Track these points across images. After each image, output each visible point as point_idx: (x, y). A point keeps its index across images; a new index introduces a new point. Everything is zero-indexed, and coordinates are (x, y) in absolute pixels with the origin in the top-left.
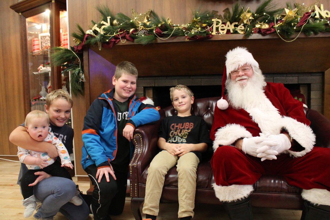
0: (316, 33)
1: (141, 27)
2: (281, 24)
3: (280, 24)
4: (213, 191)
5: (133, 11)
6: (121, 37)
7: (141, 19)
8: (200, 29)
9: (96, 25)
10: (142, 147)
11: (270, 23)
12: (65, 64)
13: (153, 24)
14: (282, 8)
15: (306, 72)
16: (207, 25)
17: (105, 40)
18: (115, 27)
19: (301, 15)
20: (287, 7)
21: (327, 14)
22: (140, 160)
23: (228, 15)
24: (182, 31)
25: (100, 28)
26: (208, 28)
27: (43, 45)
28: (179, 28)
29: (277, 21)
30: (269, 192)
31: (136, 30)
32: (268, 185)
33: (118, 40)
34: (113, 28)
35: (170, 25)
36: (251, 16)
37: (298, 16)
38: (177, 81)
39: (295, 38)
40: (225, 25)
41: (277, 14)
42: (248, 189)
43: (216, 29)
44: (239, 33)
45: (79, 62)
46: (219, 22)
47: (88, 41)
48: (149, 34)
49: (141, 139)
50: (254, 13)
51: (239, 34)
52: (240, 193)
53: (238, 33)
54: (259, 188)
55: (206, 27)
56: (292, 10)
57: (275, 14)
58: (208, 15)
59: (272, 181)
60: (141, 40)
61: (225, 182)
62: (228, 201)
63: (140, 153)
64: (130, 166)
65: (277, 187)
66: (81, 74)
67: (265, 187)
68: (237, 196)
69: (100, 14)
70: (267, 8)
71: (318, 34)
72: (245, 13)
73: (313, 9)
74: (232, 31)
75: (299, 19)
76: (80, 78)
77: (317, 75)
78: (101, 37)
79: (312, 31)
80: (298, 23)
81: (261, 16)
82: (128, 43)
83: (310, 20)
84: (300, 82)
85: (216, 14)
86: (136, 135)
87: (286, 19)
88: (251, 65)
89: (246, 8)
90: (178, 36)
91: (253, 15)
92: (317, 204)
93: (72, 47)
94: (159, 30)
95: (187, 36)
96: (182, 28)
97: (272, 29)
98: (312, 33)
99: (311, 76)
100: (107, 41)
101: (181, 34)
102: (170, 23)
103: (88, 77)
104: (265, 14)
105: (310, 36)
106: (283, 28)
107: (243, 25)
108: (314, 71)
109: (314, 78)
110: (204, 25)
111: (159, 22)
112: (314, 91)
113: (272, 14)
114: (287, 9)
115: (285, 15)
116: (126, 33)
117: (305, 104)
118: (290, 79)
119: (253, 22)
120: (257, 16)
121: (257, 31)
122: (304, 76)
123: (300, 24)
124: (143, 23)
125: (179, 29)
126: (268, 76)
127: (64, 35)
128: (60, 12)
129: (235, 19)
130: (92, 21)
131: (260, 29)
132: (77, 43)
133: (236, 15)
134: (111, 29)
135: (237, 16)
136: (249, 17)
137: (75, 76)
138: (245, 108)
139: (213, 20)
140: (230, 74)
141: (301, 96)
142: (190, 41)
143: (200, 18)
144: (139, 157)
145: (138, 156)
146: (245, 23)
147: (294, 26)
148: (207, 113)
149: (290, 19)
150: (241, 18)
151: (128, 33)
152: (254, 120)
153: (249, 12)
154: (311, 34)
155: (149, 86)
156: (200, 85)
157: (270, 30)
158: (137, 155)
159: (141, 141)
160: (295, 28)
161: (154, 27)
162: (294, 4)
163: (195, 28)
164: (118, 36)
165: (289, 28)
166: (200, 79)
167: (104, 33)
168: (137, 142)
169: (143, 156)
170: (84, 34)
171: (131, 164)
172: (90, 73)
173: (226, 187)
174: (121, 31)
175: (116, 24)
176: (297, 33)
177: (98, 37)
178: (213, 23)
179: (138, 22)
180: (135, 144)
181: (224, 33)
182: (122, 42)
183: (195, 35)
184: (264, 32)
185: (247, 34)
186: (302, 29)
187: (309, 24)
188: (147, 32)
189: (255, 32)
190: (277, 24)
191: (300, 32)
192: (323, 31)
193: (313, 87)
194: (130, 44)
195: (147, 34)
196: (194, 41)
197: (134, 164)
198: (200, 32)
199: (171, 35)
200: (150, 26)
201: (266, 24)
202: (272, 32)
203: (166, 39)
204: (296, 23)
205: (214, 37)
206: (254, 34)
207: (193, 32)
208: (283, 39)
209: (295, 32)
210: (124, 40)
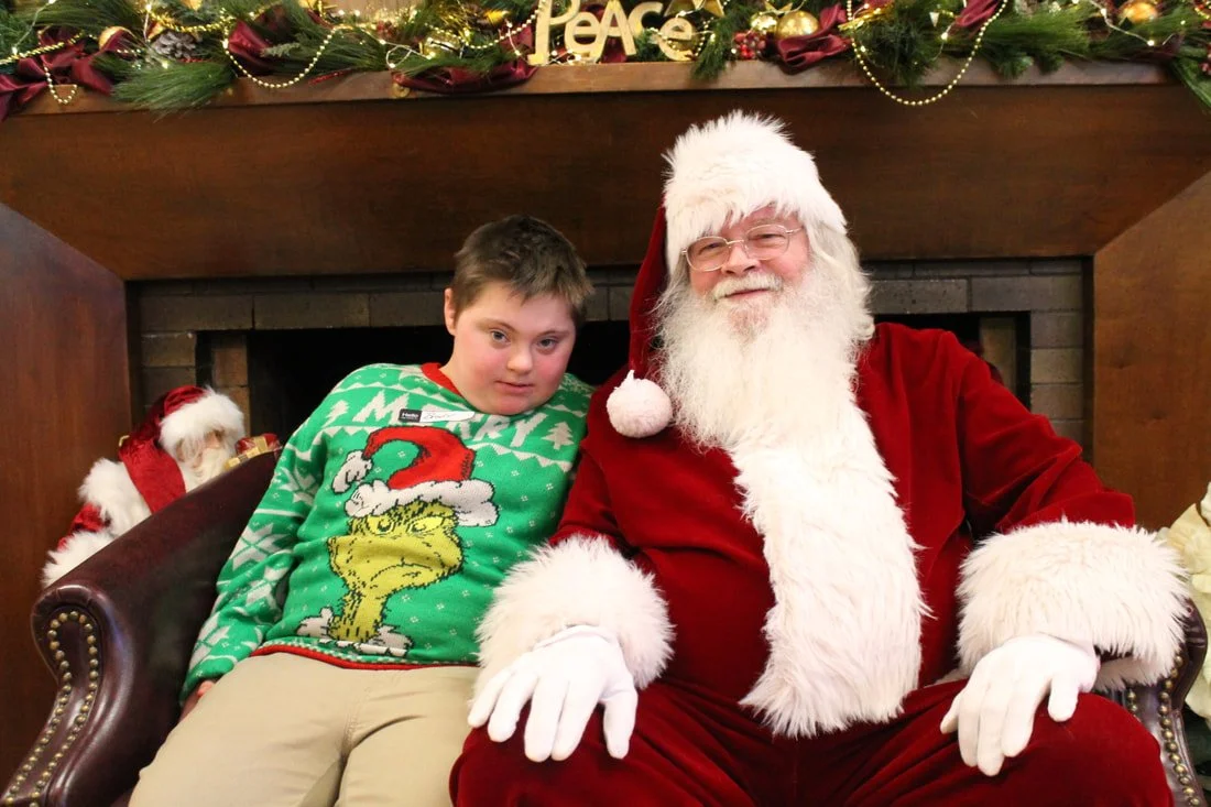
0: (1045, 65)
1: (157, 19)
2: (876, 16)
3: (871, 12)
6: (55, 73)
8: (468, 33)
10: (93, 685)
11: (822, 15)
13: (222, 3)
15: (1007, 254)
16: (505, 16)
18: (18, 16)
24: (373, 42)
26: (505, 30)
28: (358, 30)
33: (38, 86)
34: (8, 21)
35: (317, 12)
39: (945, 87)
40: (600, 18)
43: (551, 39)
44: (669, 60)
46: (568, 3)
48: (199, 58)
49: (91, 638)
51: (665, 63)
53: (664, 58)
55: (501, 25)
63: (82, 720)
71: (1056, 69)
74: (630, 49)
77: (1060, 270)
79: (1028, 55)
80: (959, 10)
82: (87, 103)
84: (974, 309)
86: (64, 616)
90: (358, 71)
94: (250, 38)
95: (394, 73)
96: (374, 27)
97: (831, 36)
98: (1027, 61)
99: (1032, 274)
101: (368, 62)
102: (317, 3)
105: (1021, 80)
106: (881, 34)
107: (687, 18)
108: (1043, 253)
109: (1046, 283)
110: (494, 16)
112: (1046, 347)
116: (82, 47)
118: (928, 288)
121: (756, 49)
122: (995, 276)
123: (969, 19)
124: (165, 0)
125: (360, 35)
131: (771, 37)
140: (683, 255)
142: (412, 96)
144: (65, 747)
145: (66, 741)
146: (698, 7)
147: (941, 27)
151: (88, 47)
154: (1025, 68)
155: (223, 328)
157: (820, 44)
158: (61, 732)
159: (93, 650)
160: (945, 36)
161: (224, 19)
163: (441, 26)
164: (33, 63)
165: (913, 34)
168: (66, 658)
171: (13, 792)
174: (52, 35)
176: (955, 61)
178: (537, 8)
180: (58, 666)
181: (589, 59)
182: (60, 101)
183: (433, 64)
184: (791, 54)
185: (701, 61)
186: (979, 40)
187: (1013, 21)
188: (194, 47)
189: (745, 54)
190: (857, 16)
191: (970, 59)
192: (1080, 55)
193: (1043, 328)
194: (98, 109)
195: (189, 58)
196: (434, 95)
197: (29, 794)
198: (466, 48)
199: (311, 65)
200: (205, 15)
201: (802, 14)
202: (829, 54)
203: (285, 85)
204: (951, 14)
205: (536, 77)
206: (741, 66)
207: (430, 51)
208: (887, 93)
209: (944, 53)
210: (63, 86)
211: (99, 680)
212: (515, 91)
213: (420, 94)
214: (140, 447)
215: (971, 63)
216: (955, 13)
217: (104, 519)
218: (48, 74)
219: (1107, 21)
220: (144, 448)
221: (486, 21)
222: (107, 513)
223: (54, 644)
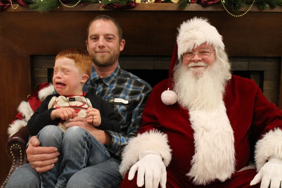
0: (272, 7)
10: (21, 163)
15: (259, 56)
33: (9, 4)
39: (245, 12)
44: (172, 3)
51: (171, 3)
60: (37, 6)
71: (275, 8)
77: (272, 60)
79: (268, 4)
82: (21, 9)
84: (250, 69)
86: (14, 145)
90: (91, 3)
95: (101, 4)
98: (267, 5)
99: (265, 61)
101: (94, 1)
105: (265, 11)
108: (269, 56)
109: (269, 63)
112: (267, 80)
118: (238, 64)
122: (256, 61)
140: (182, 55)
142: (105, 10)
154: (267, 7)
159: (21, 154)
168: (14, 156)
176: (248, 5)
180: (12, 158)
181: (152, 2)
182: (14, 8)
183: (111, 2)
184: (205, 2)
185: (181, 3)
189: (193, 2)
191: (252, 5)
193: (267, 75)
194: (23, 11)
196: (110, 10)
199: (79, 1)
202: (215, 2)
203: (72, 6)
205: (137, 6)
206: (191, 5)
208: (230, 13)
209: (245, 3)
210: (15, 4)
212: (132, 9)
213: (107, 10)
214: (33, 98)
215: (252, 6)
217: (23, 116)
218: (11, 1)
220: (34, 99)
222: (24, 115)
223: (11, 152)
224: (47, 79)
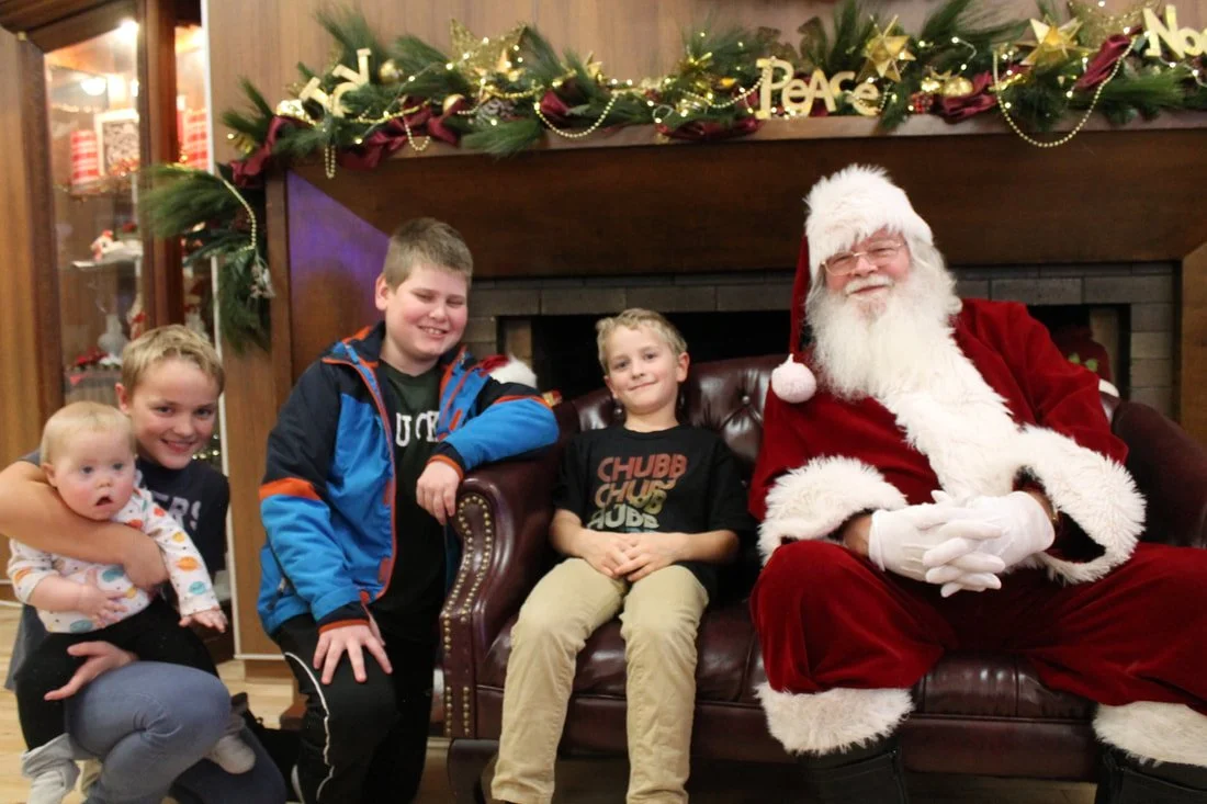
0: (1148, 114)
1: (485, 88)
2: (1019, 80)
3: (1013, 77)
4: (757, 711)
5: (458, 29)
6: (413, 129)
7: (487, 59)
8: (710, 96)
9: (315, 81)
10: (488, 547)
11: (975, 80)
12: (198, 228)
13: (532, 76)
14: (1022, 19)
15: (1114, 260)
16: (736, 82)
17: (352, 140)
18: (390, 89)
19: (1093, 47)
20: (1039, 14)
21: (1190, 41)
22: (481, 595)
23: (816, 43)
24: (643, 104)
25: (330, 92)
26: (738, 93)
27: (112, 159)
28: (632, 94)
29: (1003, 67)
30: (972, 714)
31: (468, 102)
32: (967, 689)
33: (399, 139)
34: (381, 94)
35: (597, 81)
36: (903, 48)
37: (1081, 49)
38: (623, 296)
39: (1070, 133)
40: (808, 83)
41: (1004, 41)
42: (890, 705)
43: (773, 99)
44: (860, 115)
45: (251, 224)
46: (783, 72)
47: (285, 141)
48: (516, 115)
49: (486, 515)
50: (916, 37)
51: (858, 117)
52: (861, 721)
53: (856, 113)
54: (936, 699)
55: (734, 91)
56: (1058, 26)
57: (993, 40)
58: (741, 44)
59: (984, 675)
60: (487, 139)
61: (805, 679)
62: (817, 751)
63: (483, 568)
64: (444, 619)
65: (1002, 697)
66: (257, 268)
67: (957, 696)
68: (849, 733)
69: (332, 39)
70: (965, 18)
71: (1156, 118)
72: (883, 37)
73: (1139, 21)
74: (831, 107)
75: (1085, 60)
76: (255, 283)
77: (1155, 271)
78: (333, 127)
79: (1135, 106)
80: (1081, 74)
81: (943, 50)
82: (436, 150)
83: (1127, 66)
84: (1090, 300)
85: (773, 40)
86: (468, 500)
87: (1038, 61)
88: (901, 235)
89: (887, 17)
90: (631, 124)
91: (911, 46)
92: (1152, 761)
93: (224, 162)
94: (556, 102)
95: (661, 125)
96: (643, 92)
97: (982, 96)
98: (1134, 112)
99: (1133, 274)
100: (359, 141)
101: (638, 118)
102: (597, 76)
103: (285, 282)
104: (955, 40)
105: (1129, 126)
106: (1023, 94)
107: (874, 83)
108: (1143, 257)
109: (1143, 281)
110: (727, 82)
111: (557, 72)
112: (1143, 331)
113: (983, 40)
114: (1041, 21)
115: (1031, 43)
116: (430, 111)
117: (1108, 379)
118: (1051, 286)
119: (913, 72)
120: (925, 48)
121: (925, 106)
122: (1101, 277)
123: (1088, 82)
124: (493, 76)
125: (631, 97)
126: (970, 276)
127: (194, 119)
128: (179, 31)
129: (845, 58)
130: (301, 67)
131: (937, 97)
132: (242, 148)
133: (848, 47)
134: (373, 96)
135: (853, 48)
136: (897, 54)
137: (235, 277)
138: (880, 395)
139: (760, 63)
140: (822, 267)
141: (1095, 351)
142: (672, 143)
143: (709, 54)
144: (477, 585)
145: (475, 581)
146: (882, 70)
147: (1066, 87)
148: (736, 418)
149: (1053, 62)
150: (867, 54)
151: (437, 111)
152: (915, 440)
153: (896, 32)
154: (1132, 117)
155: (517, 313)
156: (713, 309)
157: (975, 101)
158: (471, 576)
159: (488, 523)
160: (1070, 94)
161: (535, 87)
162: (1068, 4)
163: (692, 91)
164: (398, 122)
165: (1048, 94)
166: (712, 288)
167: (348, 111)
168: (470, 528)
169: (492, 581)
170: (268, 114)
171: (449, 612)
172: (294, 263)
173: (807, 696)
174: (409, 103)
175: (391, 77)
176: (1078, 113)
177: (322, 128)
178: (760, 76)
179: (477, 70)
180: (464, 534)
181: (801, 114)
182: (416, 148)
183: (688, 120)
184: (953, 110)
185: (887, 113)
186: (1097, 97)
187: (1124, 82)
188: (511, 108)
189: (918, 109)
190: (1004, 80)
191: (1090, 111)
192: (1176, 107)
193: (1139, 316)
195: (509, 116)
196: (685, 141)
197: (459, 613)
198: (710, 107)
199: (600, 121)
200: (520, 85)
201: (961, 79)
202: (983, 109)
203: (580, 135)
204: (1075, 77)
205: (764, 128)
206: (916, 118)
207: (685, 109)
208: (1026, 138)
209: (1070, 108)
210: (420, 138)
211: (493, 543)
212: (749, 138)
215: (1089, 115)
216: (1078, 77)
218: (408, 130)
219: (1199, 81)
221: (720, 88)
223: (461, 519)
224: (494, 348)
